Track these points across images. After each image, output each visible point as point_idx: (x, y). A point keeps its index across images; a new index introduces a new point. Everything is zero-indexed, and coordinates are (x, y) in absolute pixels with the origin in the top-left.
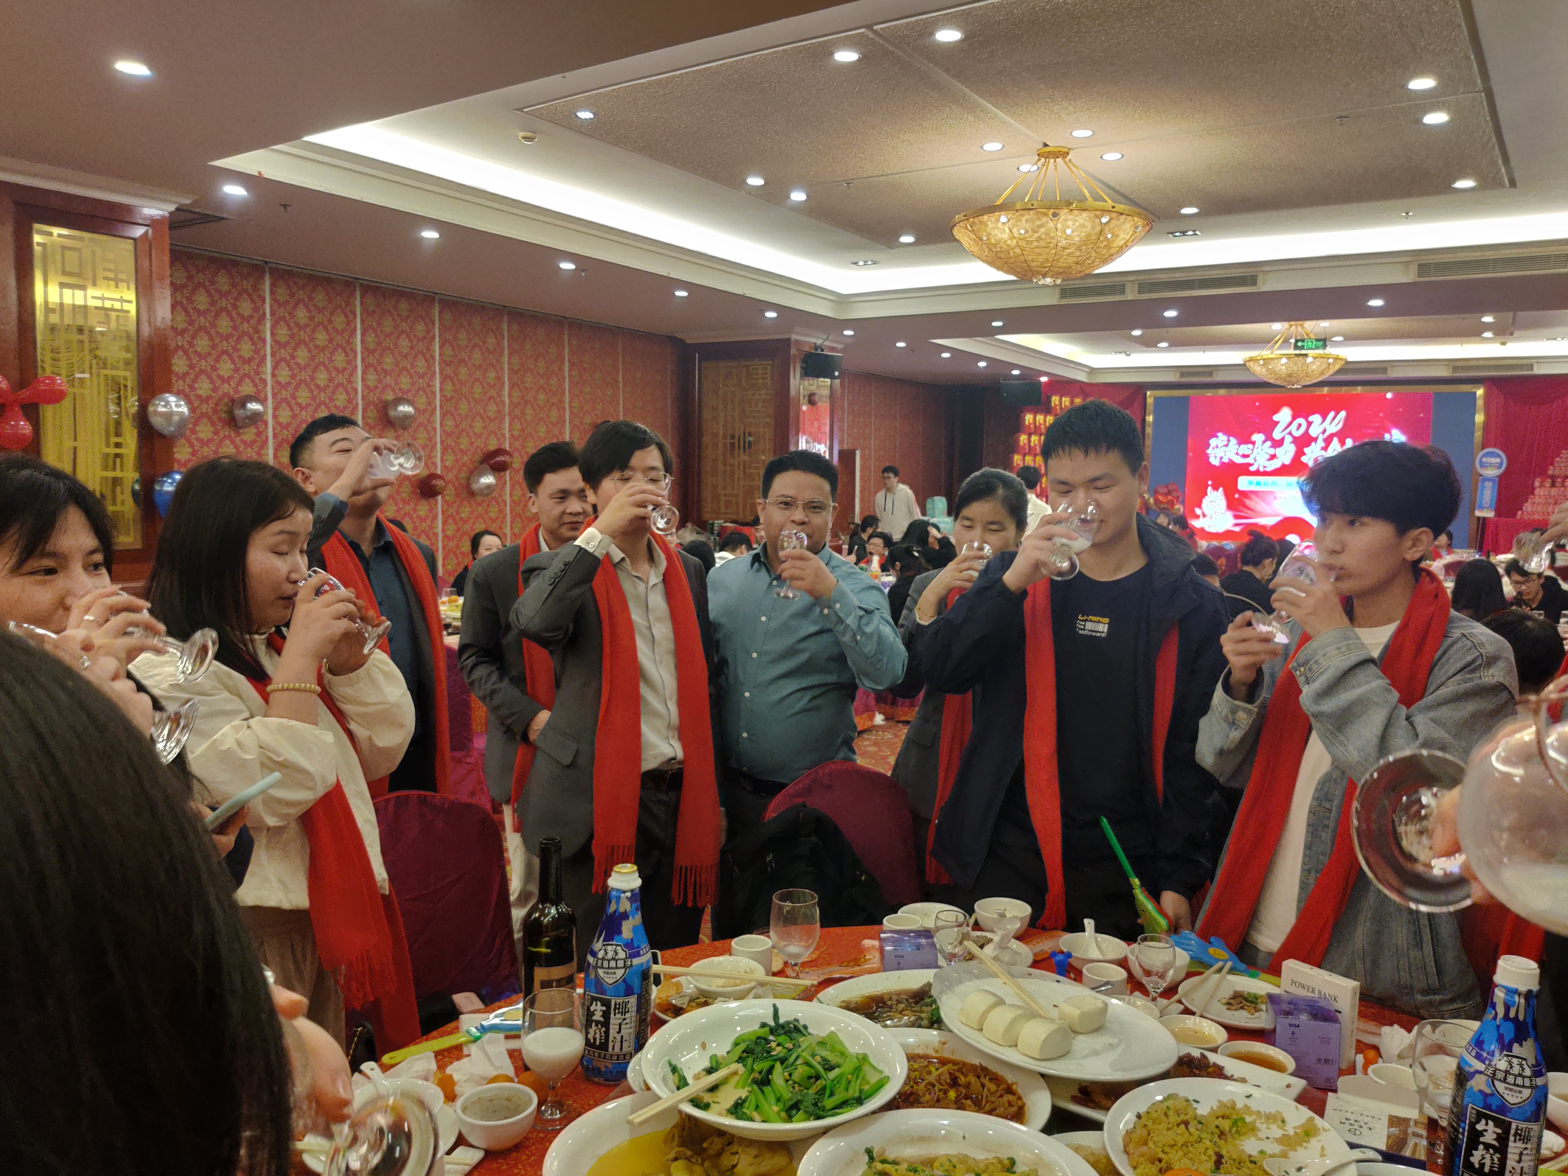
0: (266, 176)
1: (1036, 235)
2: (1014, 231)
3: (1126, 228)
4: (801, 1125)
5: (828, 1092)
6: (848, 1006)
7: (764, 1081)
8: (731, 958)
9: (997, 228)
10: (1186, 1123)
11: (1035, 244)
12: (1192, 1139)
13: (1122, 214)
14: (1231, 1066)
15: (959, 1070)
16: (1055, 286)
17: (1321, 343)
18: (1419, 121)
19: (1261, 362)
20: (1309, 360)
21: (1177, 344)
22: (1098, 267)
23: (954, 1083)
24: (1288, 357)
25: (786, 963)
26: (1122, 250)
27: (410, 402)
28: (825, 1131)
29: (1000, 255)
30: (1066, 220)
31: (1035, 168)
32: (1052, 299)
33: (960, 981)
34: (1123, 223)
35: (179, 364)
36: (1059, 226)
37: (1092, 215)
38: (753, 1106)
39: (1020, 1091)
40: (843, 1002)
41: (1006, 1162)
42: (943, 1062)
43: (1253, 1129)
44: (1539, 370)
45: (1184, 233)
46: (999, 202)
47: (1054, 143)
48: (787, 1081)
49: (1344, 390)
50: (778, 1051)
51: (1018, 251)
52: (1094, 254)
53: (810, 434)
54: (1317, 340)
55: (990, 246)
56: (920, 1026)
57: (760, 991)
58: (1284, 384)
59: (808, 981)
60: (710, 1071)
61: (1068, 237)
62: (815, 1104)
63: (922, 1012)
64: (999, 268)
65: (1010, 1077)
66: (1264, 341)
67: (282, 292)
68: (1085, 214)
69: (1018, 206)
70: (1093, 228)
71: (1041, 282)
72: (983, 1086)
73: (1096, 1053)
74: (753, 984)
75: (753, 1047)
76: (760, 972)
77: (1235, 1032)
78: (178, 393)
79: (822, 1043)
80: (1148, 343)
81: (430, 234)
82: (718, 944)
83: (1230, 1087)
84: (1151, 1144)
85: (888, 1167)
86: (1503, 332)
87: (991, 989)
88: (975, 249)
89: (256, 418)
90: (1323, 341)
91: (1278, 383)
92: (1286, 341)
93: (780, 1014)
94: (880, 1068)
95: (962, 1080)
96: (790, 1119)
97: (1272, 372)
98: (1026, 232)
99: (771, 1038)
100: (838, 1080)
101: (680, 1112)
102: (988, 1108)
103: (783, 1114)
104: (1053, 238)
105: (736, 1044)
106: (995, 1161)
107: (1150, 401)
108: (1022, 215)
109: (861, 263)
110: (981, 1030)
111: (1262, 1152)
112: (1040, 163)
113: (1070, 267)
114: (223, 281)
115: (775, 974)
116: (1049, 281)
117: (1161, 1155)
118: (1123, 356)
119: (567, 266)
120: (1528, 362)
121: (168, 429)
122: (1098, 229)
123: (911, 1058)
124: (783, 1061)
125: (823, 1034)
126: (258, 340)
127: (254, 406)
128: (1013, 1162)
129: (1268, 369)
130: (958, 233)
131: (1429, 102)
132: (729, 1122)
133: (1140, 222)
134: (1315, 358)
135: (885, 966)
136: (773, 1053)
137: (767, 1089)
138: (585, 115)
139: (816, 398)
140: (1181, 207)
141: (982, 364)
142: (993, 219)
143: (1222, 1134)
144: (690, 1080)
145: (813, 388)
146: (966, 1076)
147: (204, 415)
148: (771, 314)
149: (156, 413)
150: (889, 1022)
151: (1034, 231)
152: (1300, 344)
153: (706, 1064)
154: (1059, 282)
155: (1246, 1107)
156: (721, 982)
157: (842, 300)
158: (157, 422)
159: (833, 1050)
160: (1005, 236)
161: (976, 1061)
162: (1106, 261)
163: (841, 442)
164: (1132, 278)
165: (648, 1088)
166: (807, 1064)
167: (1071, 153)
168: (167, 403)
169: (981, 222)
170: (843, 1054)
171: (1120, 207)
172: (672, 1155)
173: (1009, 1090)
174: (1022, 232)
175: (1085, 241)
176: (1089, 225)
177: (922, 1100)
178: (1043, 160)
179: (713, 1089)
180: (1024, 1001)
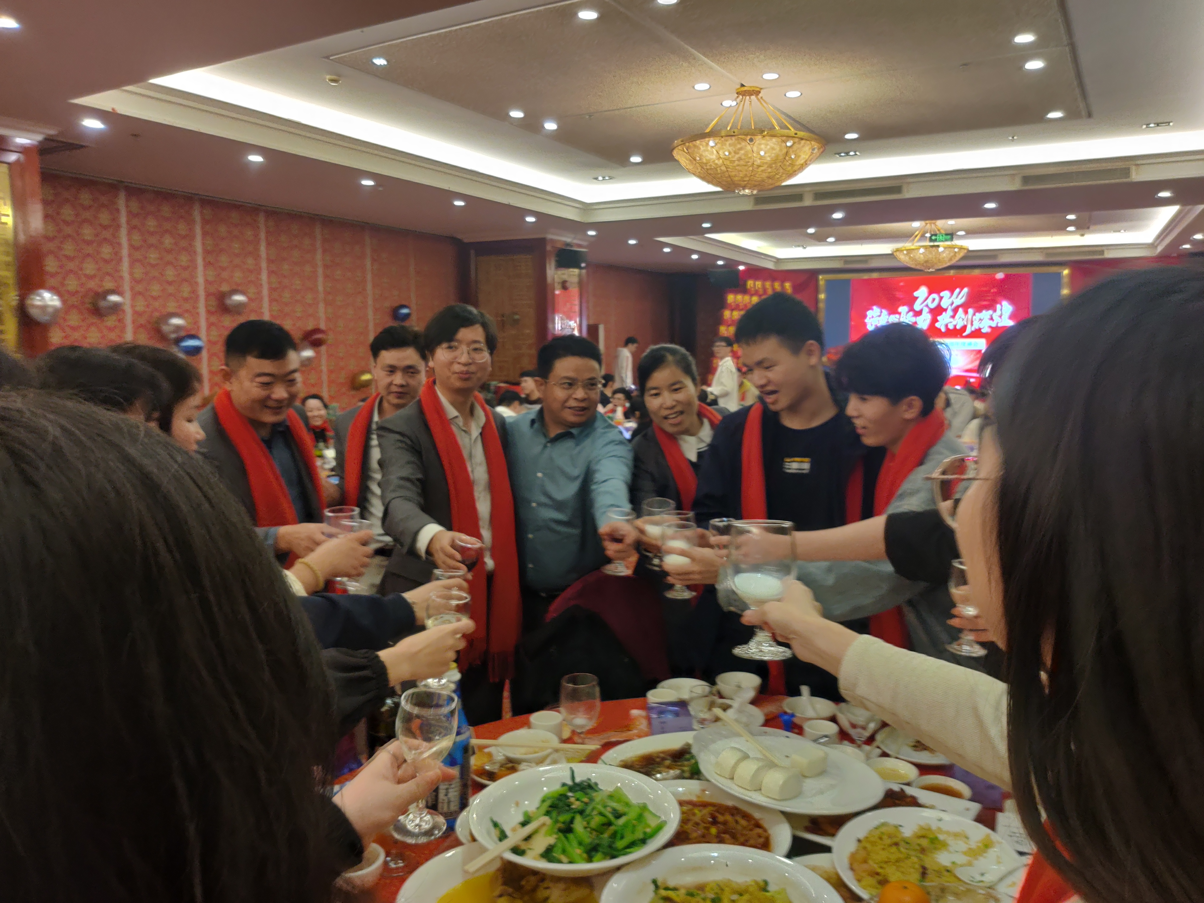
0: (119, 112)
1: (737, 156)
2: (721, 153)
3: (806, 149)
4: (599, 864)
5: (619, 836)
6: (627, 765)
7: (567, 830)
8: (531, 731)
9: (708, 150)
10: (896, 844)
11: (737, 163)
12: (901, 856)
13: (802, 139)
14: (923, 796)
15: (718, 811)
16: (753, 195)
17: (949, 237)
18: (1021, 67)
19: (905, 252)
20: (941, 249)
21: (842, 239)
22: (784, 180)
23: (715, 822)
24: (925, 247)
25: (573, 732)
26: (802, 167)
27: (243, 293)
28: (618, 869)
29: (710, 172)
30: (760, 144)
31: (734, 103)
32: (748, 206)
33: (714, 741)
34: (803, 146)
35: (51, 265)
36: (755, 149)
37: (779, 140)
38: (560, 850)
39: (765, 825)
40: (622, 761)
41: (762, 884)
42: (704, 805)
43: (944, 845)
44: (1110, 255)
45: (847, 154)
46: (708, 130)
47: (750, 83)
48: (585, 828)
49: (966, 272)
50: (576, 805)
51: (723, 168)
52: (781, 171)
53: (564, 313)
54: (947, 234)
55: (702, 165)
56: (684, 778)
57: (555, 756)
58: (923, 268)
59: (593, 746)
60: (524, 824)
61: (761, 158)
62: (610, 847)
63: (684, 766)
64: (709, 182)
65: (757, 815)
66: (907, 236)
67: (135, 205)
68: (774, 140)
69: (723, 133)
70: (781, 150)
71: (742, 193)
72: (737, 822)
73: (821, 792)
74: (549, 751)
75: (557, 802)
76: (555, 742)
77: (924, 769)
78: (53, 289)
79: (611, 797)
80: (819, 239)
81: (256, 158)
82: (517, 718)
83: (925, 813)
84: (871, 862)
85: (670, 894)
86: (1082, 227)
87: (737, 746)
88: (690, 167)
89: (116, 308)
90: (951, 235)
91: (918, 267)
92: (923, 236)
93: (576, 775)
94: (658, 814)
95: (721, 818)
96: (590, 860)
97: (914, 259)
98: (730, 153)
99: (570, 794)
100: (625, 826)
101: (502, 859)
102: (742, 839)
103: (585, 855)
104: (750, 158)
105: (543, 801)
106: (753, 883)
107: (822, 283)
108: (727, 141)
109: (600, 178)
110: (732, 779)
111: (953, 863)
112: (738, 100)
113: (763, 181)
114: (85, 197)
115: (565, 741)
116: (747, 191)
117: (880, 870)
118: (801, 249)
119: (368, 183)
120: (1100, 249)
121: (43, 318)
122: (785, 151)
123: (681, 803)
124: (581, 812)
125: (611, 789)
126: (116, 245)
127: (114, 298)
128: (766, 883)
129: (910, 257)
130: (677, 154)
131: (1029, 52)
132: (543, 865)
133: (815, 145)
134: (945, 248)
135: (651, 732)
136: (573, 807)
137: (571, 836)
138: (380, 62)
139: (568, 285)
140: (845, 133)
141: (695, 257)
142: (704, 144)
143: (923, 850)
144: (508, 833)
145: (565, 277)
146: (723, 814)
147: (73, 306)
148: (530, 219)
149: (34, 306)
150: (658, 776)
151: (736, 153)
152: (933, 238)
153: (521, 819)
154: (755, 192)
155: (939, 829)
156: (523, 750)
157: (587, 207)
158: (34, 313)
159: (619, 801)
160: (714, 157)
161: (730, 803)
162: (791, 175)
163: (588, 318)
164: (808, 189)
165: (474, 840)
166: (601, 814)
167: (762, 91)
168: (43, 299)
169: (695, 146)
170: (627, 804)
171: (801, 134)
172: (497, 892)
173: (758, 825)
174: (727, 153)
175: (775, 161)
176: (777, 148)
177: (691, 837)
178: (741, 97)
179: (528, 838)
180: (764, 755)
